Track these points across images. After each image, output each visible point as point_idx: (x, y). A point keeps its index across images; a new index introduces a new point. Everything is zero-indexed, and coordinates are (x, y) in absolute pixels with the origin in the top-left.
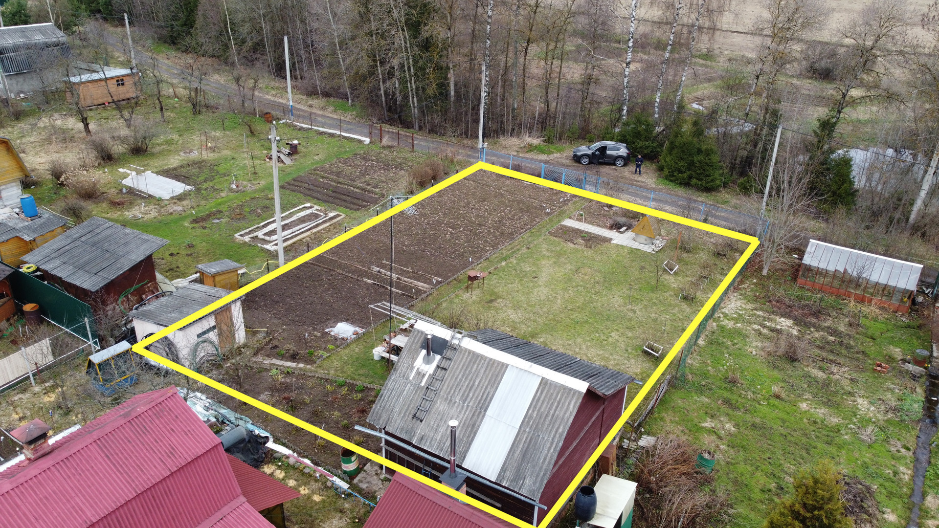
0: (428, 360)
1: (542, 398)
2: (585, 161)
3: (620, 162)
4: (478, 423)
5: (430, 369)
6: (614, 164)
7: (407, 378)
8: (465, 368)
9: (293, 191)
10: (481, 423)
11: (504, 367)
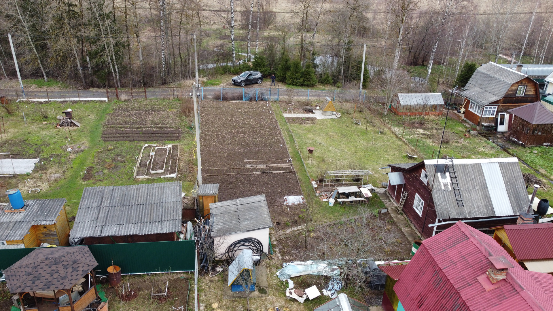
0: (444, 177)
1: (505, 171)
2: (243, 84)
3: (260, 81)
4: (488, 195)
5: (448, 180)
6: (257, 83)
7: (441, 189)
8: (463, 173)
9: (118, 141)
10: (489, 194)
11: (479, 165)
